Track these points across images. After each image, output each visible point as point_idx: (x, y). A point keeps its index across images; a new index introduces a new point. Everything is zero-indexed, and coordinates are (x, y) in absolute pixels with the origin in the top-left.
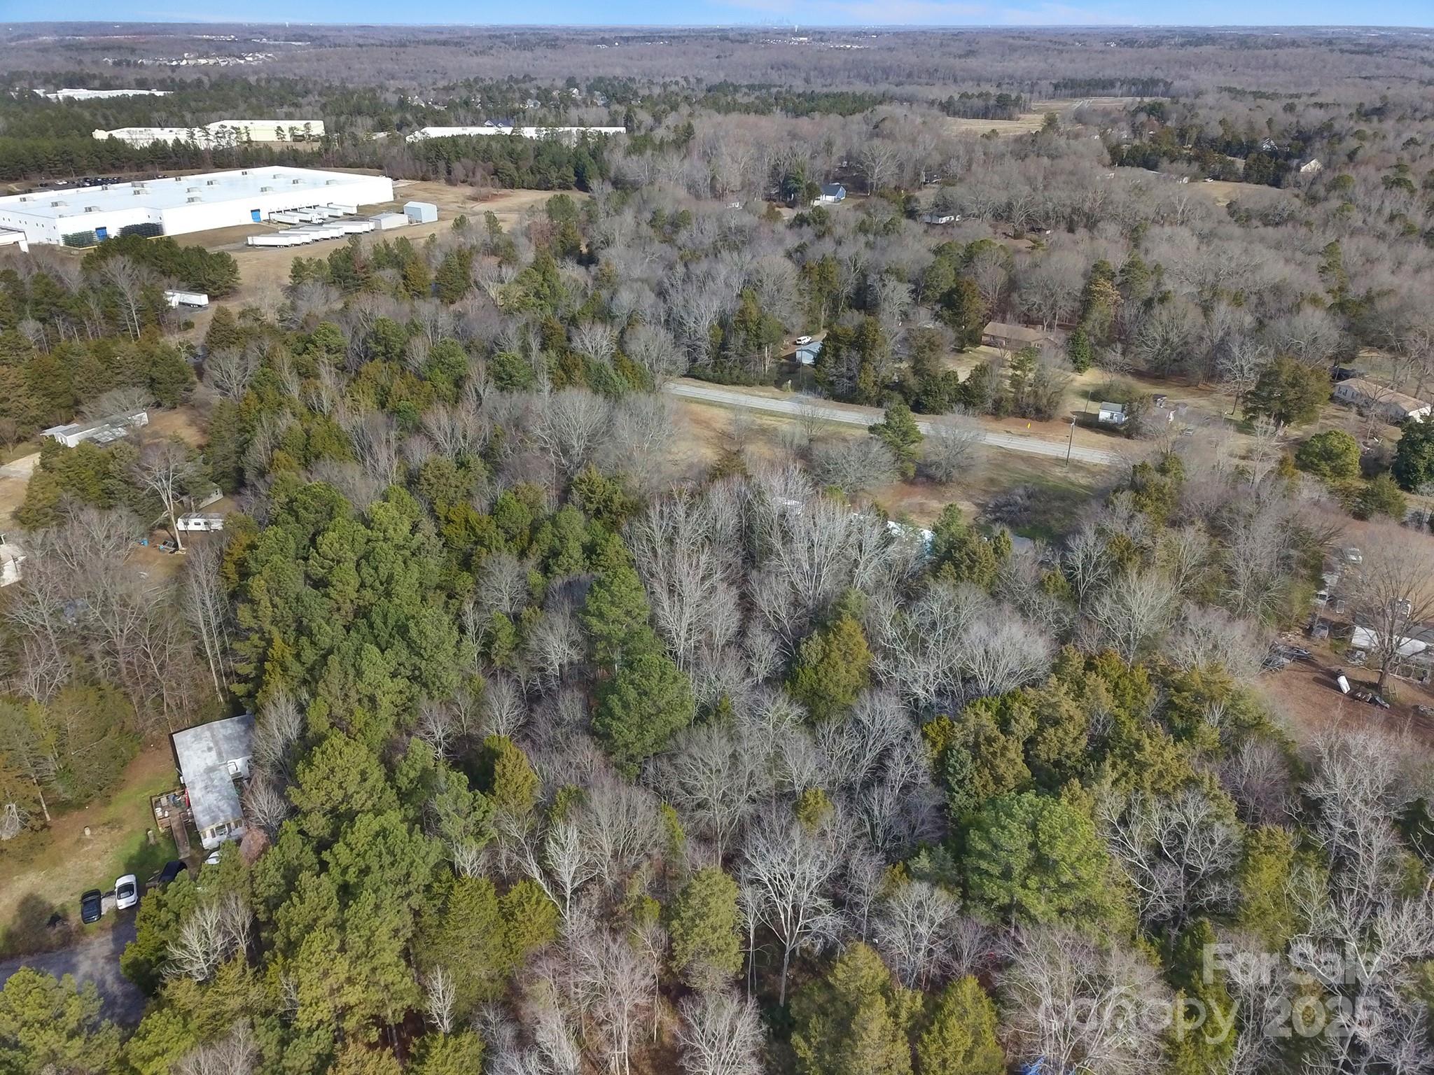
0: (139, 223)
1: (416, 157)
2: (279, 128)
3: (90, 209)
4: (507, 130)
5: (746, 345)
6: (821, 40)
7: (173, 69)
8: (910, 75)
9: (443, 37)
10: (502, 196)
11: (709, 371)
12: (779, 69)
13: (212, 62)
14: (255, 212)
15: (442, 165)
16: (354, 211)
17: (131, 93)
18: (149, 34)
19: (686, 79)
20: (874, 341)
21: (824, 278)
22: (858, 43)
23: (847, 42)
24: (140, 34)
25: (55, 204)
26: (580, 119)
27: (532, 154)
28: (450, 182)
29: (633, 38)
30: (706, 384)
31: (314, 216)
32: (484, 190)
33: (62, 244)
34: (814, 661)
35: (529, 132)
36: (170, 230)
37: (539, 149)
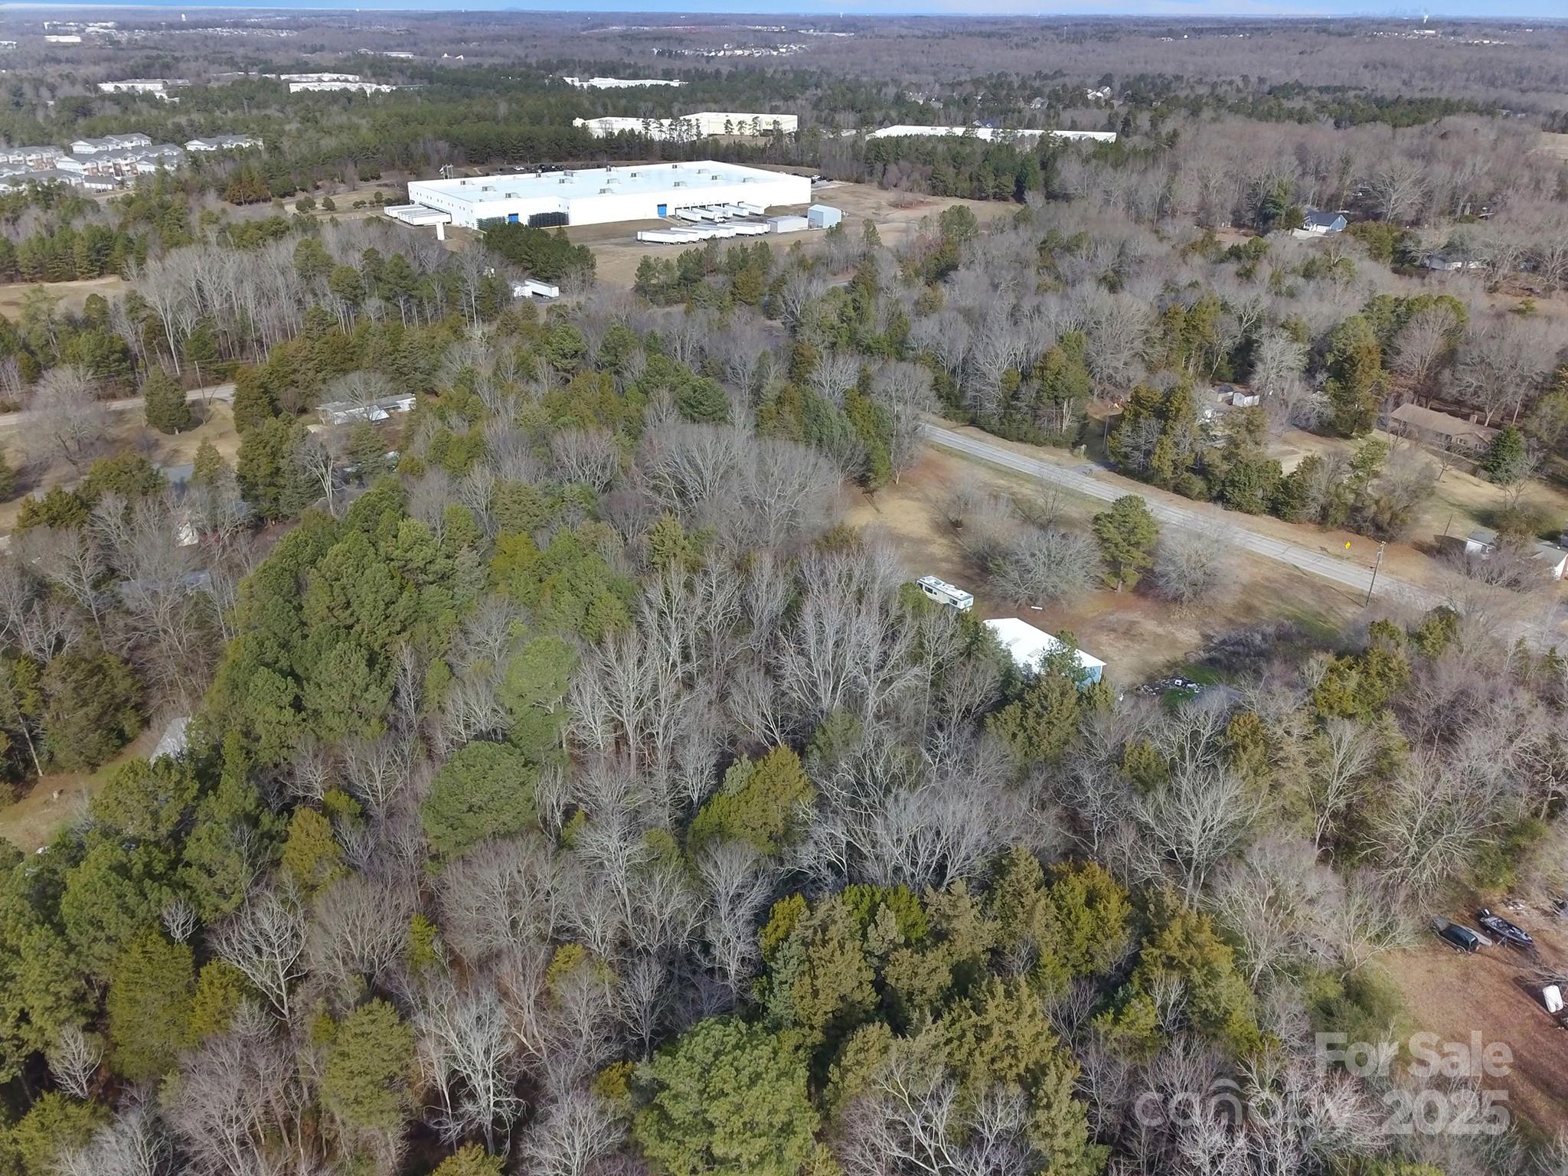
0: (550, 211)
1: (855, 157)
2: (728, 121)
3: (509, 196)
4: (959, 131)
5: (1039, 398)
6: (1454, 33)
7: (709, 59)
8: (1554, 79)
9: (987, 28)
10: (929, 204)
11: (995, 421)
12: (1375, 68)
13: (747, 53)
14: (662, 207)
15: (879, 166)
16: (761, 212)
17: (648, 83)
18: (707, 24)
19: (1245, 78)
20: (1178, 410)
21: (1191, 326)
22: (1503, 38)
23: (1486, 36)
24: (700, 24)
25: (486, 189)
26: (1073, 122)
27: (979, 158)
28: (882, 186)
29: (1208, 30)
30: (989, 437)
31: (716, 214)
32: (909, 196)
33: (476, 228)
34: (732, 792)
35: (985, 133)
36: (575, 221)
37: (989, 151)
